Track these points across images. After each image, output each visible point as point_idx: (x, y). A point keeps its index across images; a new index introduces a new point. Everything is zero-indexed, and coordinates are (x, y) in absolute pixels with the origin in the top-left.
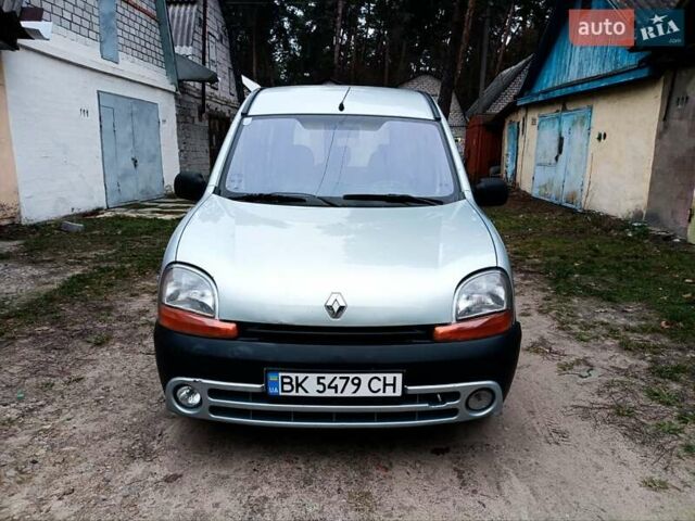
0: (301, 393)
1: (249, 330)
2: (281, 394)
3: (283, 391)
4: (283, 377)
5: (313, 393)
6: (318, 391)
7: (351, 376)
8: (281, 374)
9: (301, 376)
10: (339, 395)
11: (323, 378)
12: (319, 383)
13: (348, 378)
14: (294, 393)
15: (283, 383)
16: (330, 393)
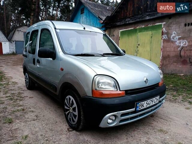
0: (143, 108)
1: (128, 92)
2: (139, 109)
3: (140, 108)
4: (140, 104)
5: (145, 107)
6: (146, 106)
7: (152, 99)
8: (140, 103)
9: (143, 102)
10: (150, 106)
11: (147, 102)
12: (147, 103)
13: (151, 100)
14: (141, 109)
15: (140, 106)
16: (148, 106)
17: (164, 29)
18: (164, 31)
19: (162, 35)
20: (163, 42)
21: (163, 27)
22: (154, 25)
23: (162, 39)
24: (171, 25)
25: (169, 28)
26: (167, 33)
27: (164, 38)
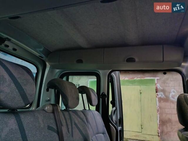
17: (159, 86)
18: (158, 88)
19: (156, 92)
20: (160, 101)
21: (156, 82)
22: (142, 78)
23: (156, 97)
24: (168, 82)
25: (166, 84)
26: (163, 91)
27: (160, 96)
